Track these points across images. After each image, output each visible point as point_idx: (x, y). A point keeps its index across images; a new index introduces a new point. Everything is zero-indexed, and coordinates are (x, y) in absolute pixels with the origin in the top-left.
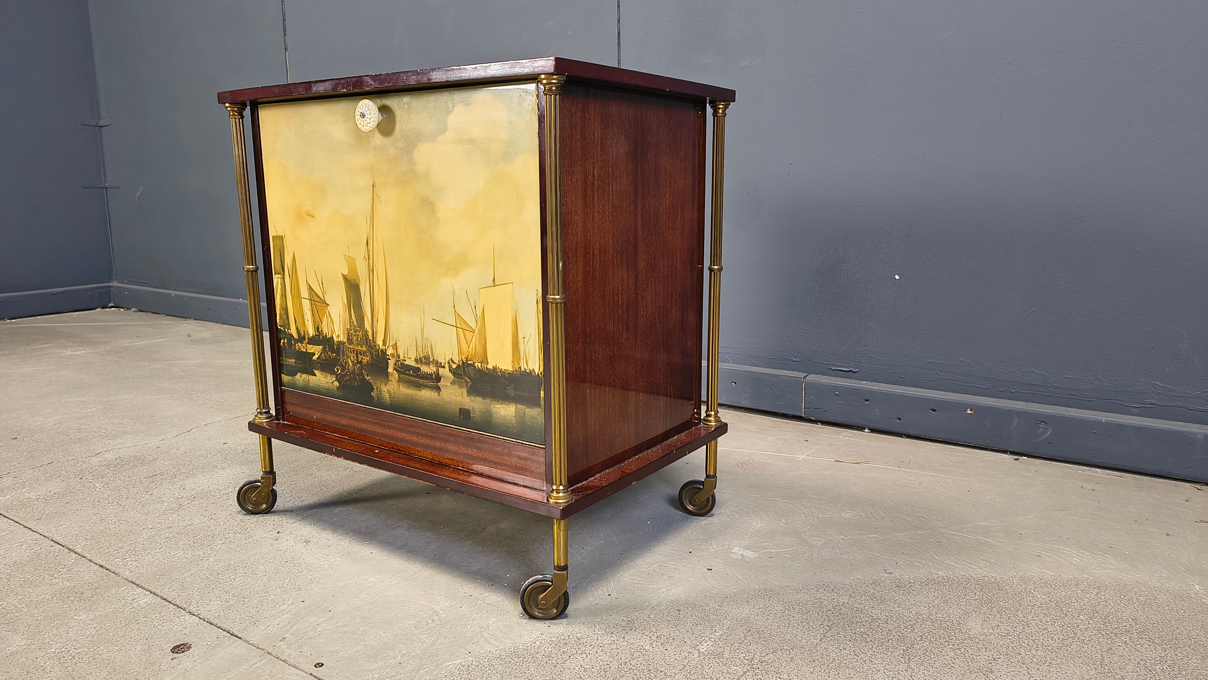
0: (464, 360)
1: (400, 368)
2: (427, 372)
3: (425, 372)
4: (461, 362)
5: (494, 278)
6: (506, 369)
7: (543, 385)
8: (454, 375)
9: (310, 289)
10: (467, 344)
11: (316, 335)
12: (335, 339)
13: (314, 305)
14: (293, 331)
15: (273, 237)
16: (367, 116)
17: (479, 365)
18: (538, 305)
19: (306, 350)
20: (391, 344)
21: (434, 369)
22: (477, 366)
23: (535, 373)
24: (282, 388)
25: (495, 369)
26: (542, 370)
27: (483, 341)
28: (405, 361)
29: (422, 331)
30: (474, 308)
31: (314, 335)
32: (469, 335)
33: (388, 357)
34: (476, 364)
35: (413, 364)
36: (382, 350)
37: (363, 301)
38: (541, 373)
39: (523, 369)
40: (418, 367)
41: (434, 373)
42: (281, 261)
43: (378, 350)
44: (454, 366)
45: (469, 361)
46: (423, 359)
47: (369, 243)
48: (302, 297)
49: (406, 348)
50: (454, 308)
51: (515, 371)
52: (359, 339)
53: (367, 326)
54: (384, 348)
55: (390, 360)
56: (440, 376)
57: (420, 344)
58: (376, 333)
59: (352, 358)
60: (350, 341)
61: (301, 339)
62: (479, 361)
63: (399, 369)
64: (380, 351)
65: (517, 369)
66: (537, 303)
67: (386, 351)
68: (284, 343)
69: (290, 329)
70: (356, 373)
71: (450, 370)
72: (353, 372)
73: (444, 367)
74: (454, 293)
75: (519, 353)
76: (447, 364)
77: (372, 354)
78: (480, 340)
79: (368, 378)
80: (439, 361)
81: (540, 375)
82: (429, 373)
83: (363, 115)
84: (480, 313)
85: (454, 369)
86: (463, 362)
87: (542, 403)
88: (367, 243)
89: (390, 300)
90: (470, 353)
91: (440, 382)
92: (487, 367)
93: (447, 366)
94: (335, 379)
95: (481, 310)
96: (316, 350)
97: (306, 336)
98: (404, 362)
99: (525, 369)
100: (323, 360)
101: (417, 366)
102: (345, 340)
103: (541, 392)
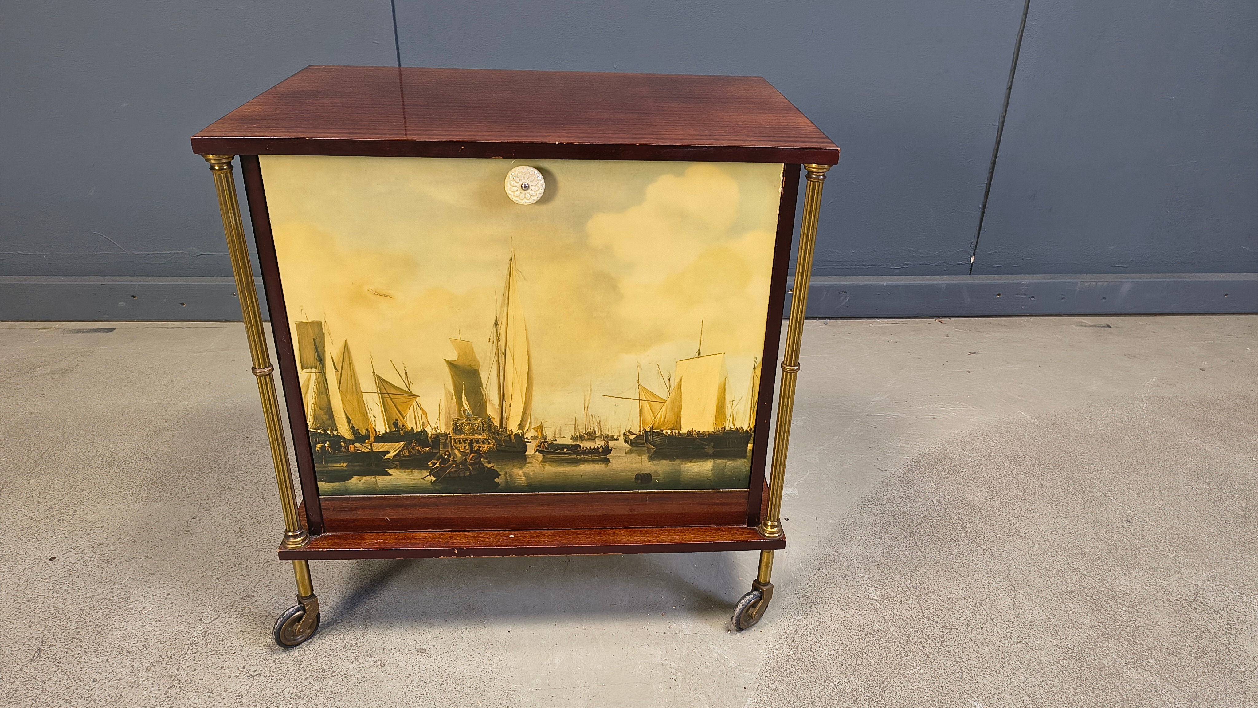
0: (648, 430)
1: (546, 448)
2: (590, 447)
3: (586, 448)
4: (643, 432)
5: (699, 350)
6: (705, 431)
7: (752, 439)
8: (631, 445)
9: (381, 381)
10: (653, 414)
11: (390, 431)
12: (429, 431)
13: (389, 399)
14: (344, 430)
15: (299, 325)
16: (531, 187)
17: (669, 432)
18: (755, 370)
19: (372, 449)
20: (533, 427)
21: (603, 443)
22: (665, 433)
23: (743, 430)
24: (320, 497)
25: (690, 433)
26: (752, 426)
27: (676, 408)
28: (556, 440)
29: (586, 409)
30: (667, 381)
31: (388, 431)
32: (657, 406)
33: (525, 440)
34: (664, 432)
35: (570, 442)
36: (517, 435)
37: (484, 387)
38: (751, 430)
39: (727, 428)
40: (576, 444)
41: (602, 446)
42: (317, 351)
43: (509, 435)
44: (632, 437)
45: (654, 430)
46: (585, 435)
47: (499, 323)
48: (362, 391)
49: (559, 428)
50: (638, 383)
51: (717, 431)
52: (476, 428)
53: (492, 411)
54: (521, 431)
55: (530, 442)
56: (610, 448)
57: (581, 421)
58: (508, 418)
59: (462, 449)
60: (457, 429)
61: (360, 438)
62: (668, 428)
63: (545, 450)
64: (513, 436)
65: (720, 429)
66: (755, 368)
67: (523, 434)
68: (323, 448)
69: (337, 430)
70: (467, 463)
71: (626, 441)
72: (464, 463)
73: (617, 439)
74: (639, 367)
75: (725, 414)
76: (622, 436)
77: (496, 440)
78: (672, 409)
79: (489, 466)
80: (610, 434)
81: (749, 431)
82: (592, 448)
83: (525, 187)
84: (676, 383)
85: (631, 440)
86: (645, 431)
87: (749, 454)
88: (496, 324)
89: (535, 382)
90: (658, 422)
91: (610, 453)
92: (679, 432)
93: (622, 439)
94: (429, 474)
95: (677, 380)
96: (393, 449)
97: (371, 435)
98: (555, 442)
99: (730, 428)
100: (406, 456)
101: (575, 443)
102: (450, 430)
103: (749, 445)
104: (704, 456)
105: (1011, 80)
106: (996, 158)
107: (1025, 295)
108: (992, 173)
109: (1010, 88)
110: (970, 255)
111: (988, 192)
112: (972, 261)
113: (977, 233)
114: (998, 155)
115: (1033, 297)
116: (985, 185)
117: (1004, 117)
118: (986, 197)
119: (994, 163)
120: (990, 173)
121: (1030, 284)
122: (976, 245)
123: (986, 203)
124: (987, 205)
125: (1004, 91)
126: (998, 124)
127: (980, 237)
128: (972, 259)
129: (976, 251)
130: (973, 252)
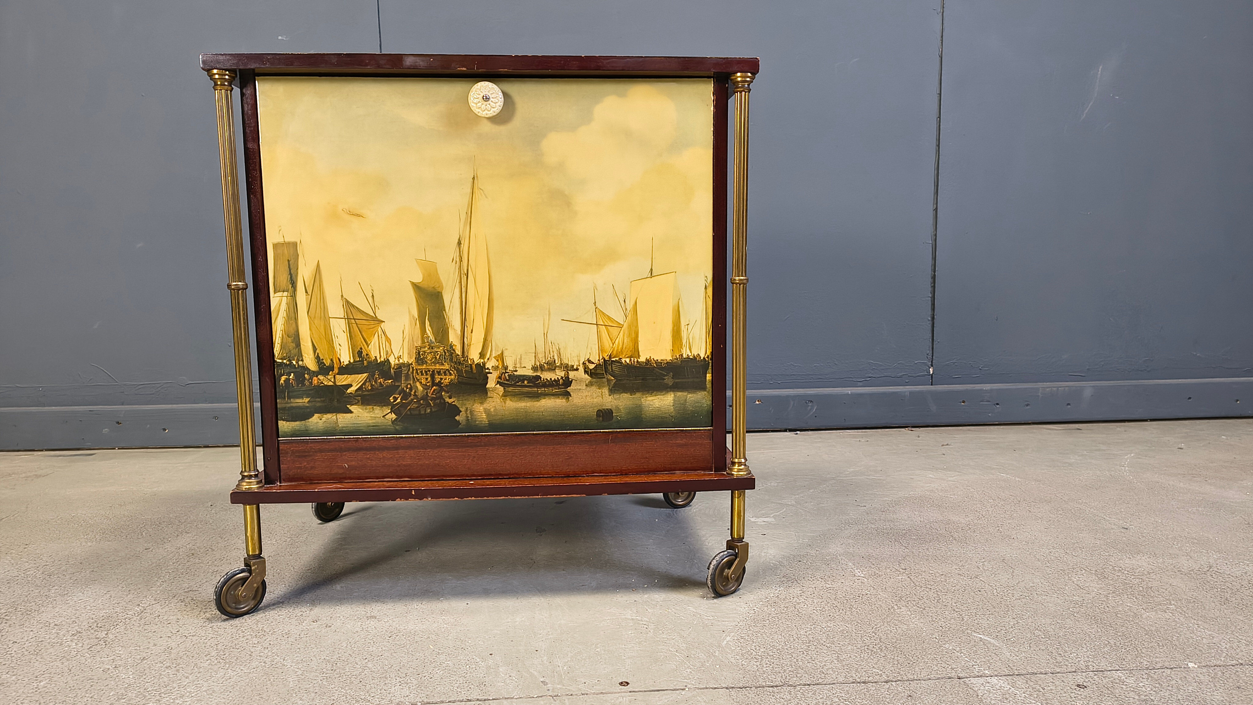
0: (607, 358)
1: (507, 380)
2: (551, 379)
3: (547, 379)
4: (603, 360)
5: (652, 269)
6: (662, 359)
7: (710, 367)
8: (591, 376)
9: (348, 305)
10: (611, 340)
11: (355, 361)
12: (393, 361)
13: (355, 325)
14: (309, 362)
15: (275, 246)
16: (491, 99)
17: (628, 360)
18: (706, 290)
19: (335, 382)
20: (493, 356)
21: (562, 374)
22: (624, 362)
23: (700, 357)
24: (279, 439)
25: (648, 361)
26: (709, 353)
27: (633, 334)
28: (516, 371)
29: (545, 335)
30: (622, 303)
31: (352, 361)
32: (614, 331)
33: (487, 371)
34: (623, 360)
35: (530, 373)
36: (478, 365)
37: (447, 311)
38: (708, 357)
39: (685, 356)
40: (537, 375)
41: (562, 378)
42: (290, 274)
43: (471, 365)
44: (592, 366)
45: (613, 358)
46: (545, 365)
47: (462, 242)
48: (330, 316)
49: (519, 357)
50: (595, 305)
51: (675, 359)
52: (438, 357)
53: (454, 338)
54: (482, 361)
55: (491, 373)
56: (570, 380)
57: (541, 349)
58: (469, 345)
59: (423, 382)
60: (420, 360)
61: (324, 369)
62: (627, 356)
63: (506, 382)
64: (474, 366)
65: (678, 357)
66: (706, 288)
67: (484, 364)
68: (287, 380)
69: (302, 360)
70: (429, 398)
71: (586, 372)
72: (425, 397)
73: (577, 369)
74: (595, 288)
75: (681, 340)
76: (581, 365)
77: (458, 370)
78: (630, 334)
79: (450, 401)
80: (570, 364)
81: (707, 359)
82: (553, 379)
83: (487, 98)
84: (631, 306)
85: (591, 370)
86: (604, 360)
87: (709, 385)
88: (459, 243)
89: (496, 305)
90: (616, 349)
91: (570, 386)
92: (637, 361)
93: (581, 369)
94: (390, 411)
95: (633, 303)
96: (355, 382)
97: (335, 365)
98: (515, 373)
99: (688, 355)
100: (368, 391)
101: (535, 374)
102: (412, 360)
103: (708, 375)
104: (663, 388)
105: (935, 202)
106: (935, 272)
107: (989, 402)
108: (934, 287)
109: (937, 208)
110: (928, 366)
111: (933, 304)
112: (931, 373)
113: (931, 345)
114: (937, 269)
115: (998, 404)
116: (930, 298)
117: (936, 235)
118: (933, 309)
119: (934, 277)
120: (932, 287)
121: (991, 390)
122: (932, 356)
123: (934, 315)
124: (935, 317)
125: (931, 213)
126: (931, 242)
127: (934, 348)
128: (931, 370)
129: (933, 361)
130: (930, 363)
